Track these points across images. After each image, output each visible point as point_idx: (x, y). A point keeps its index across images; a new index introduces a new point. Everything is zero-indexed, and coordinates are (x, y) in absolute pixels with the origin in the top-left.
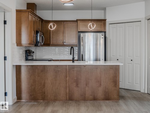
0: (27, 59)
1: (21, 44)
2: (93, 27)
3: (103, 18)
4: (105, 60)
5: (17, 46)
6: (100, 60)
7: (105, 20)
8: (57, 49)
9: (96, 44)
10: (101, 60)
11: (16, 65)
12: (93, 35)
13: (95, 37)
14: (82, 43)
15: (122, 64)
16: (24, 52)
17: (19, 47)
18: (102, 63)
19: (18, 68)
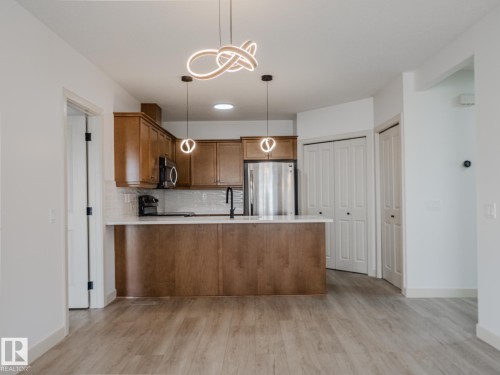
0: (142, 214)
1: (126, 182)
2: (271, 146)
3: (291, 134)
4: (297, 213)
5: (118, 185)
6: (286, 214)
7: (294, 138)
8: (204, 195)
9: (279, 184)
10: (288, 213)
11: (115, 226)
12: (273, 168)
13: (276, 169)
14: (250, 183)
15: (331, 221)
16: (137, 201)
17: (121, 189)
18: (290, 218)
19: (119, 232)
